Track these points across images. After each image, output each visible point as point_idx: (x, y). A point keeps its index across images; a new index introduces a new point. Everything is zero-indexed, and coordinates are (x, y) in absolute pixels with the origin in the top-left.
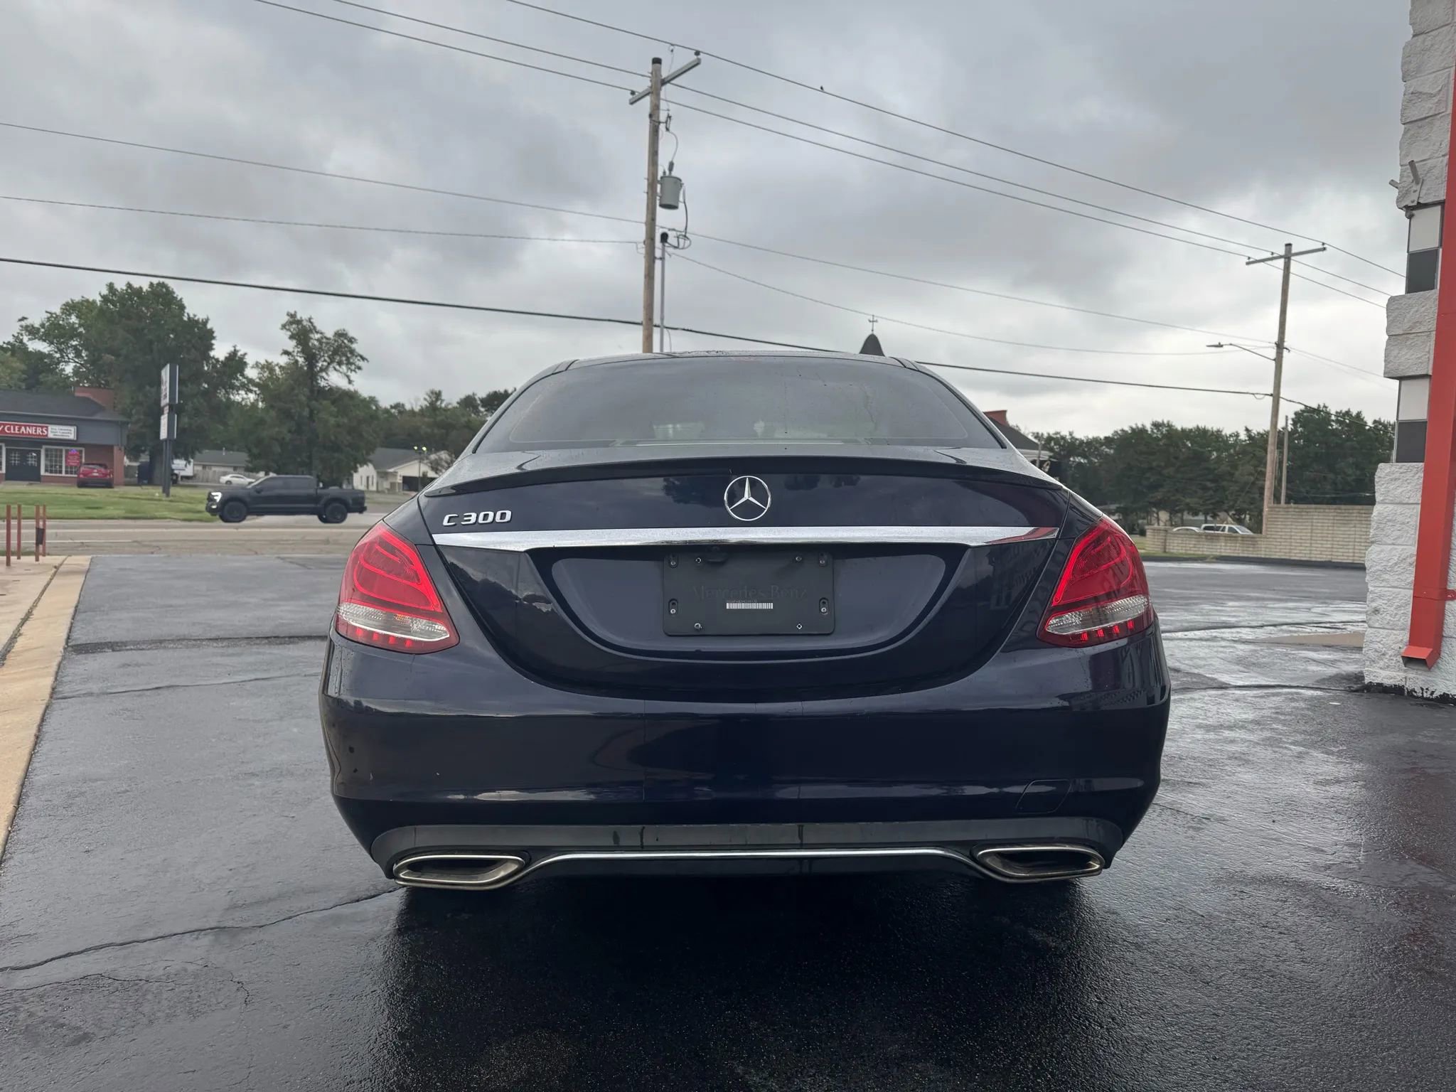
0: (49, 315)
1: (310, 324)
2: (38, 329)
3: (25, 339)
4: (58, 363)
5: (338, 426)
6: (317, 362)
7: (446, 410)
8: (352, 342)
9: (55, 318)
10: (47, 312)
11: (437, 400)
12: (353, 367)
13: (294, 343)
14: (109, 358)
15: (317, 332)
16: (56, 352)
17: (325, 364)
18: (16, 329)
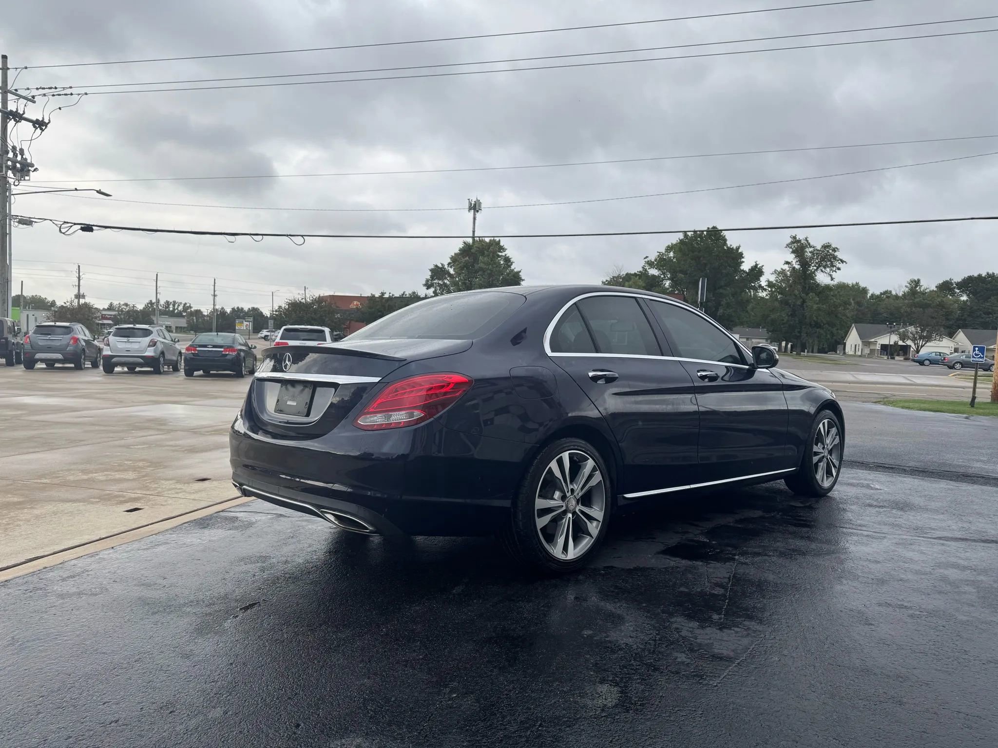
0: (659, 254)
1: (806, 242)
2: (654, 262)
3: (647, 268)
4: (662, 281)
5: (819, 309)
6: (809, 267)
7: (924, 293)
8: (835, 251)
9: (662, 255)
10: (658, 252)
11: (916, 286)
12: (834, 269)
13: (793, 256)
14: (681, 275)
15: (811, 247)
16: (661, 275)
17: (815, 268)
18: (643, 263)
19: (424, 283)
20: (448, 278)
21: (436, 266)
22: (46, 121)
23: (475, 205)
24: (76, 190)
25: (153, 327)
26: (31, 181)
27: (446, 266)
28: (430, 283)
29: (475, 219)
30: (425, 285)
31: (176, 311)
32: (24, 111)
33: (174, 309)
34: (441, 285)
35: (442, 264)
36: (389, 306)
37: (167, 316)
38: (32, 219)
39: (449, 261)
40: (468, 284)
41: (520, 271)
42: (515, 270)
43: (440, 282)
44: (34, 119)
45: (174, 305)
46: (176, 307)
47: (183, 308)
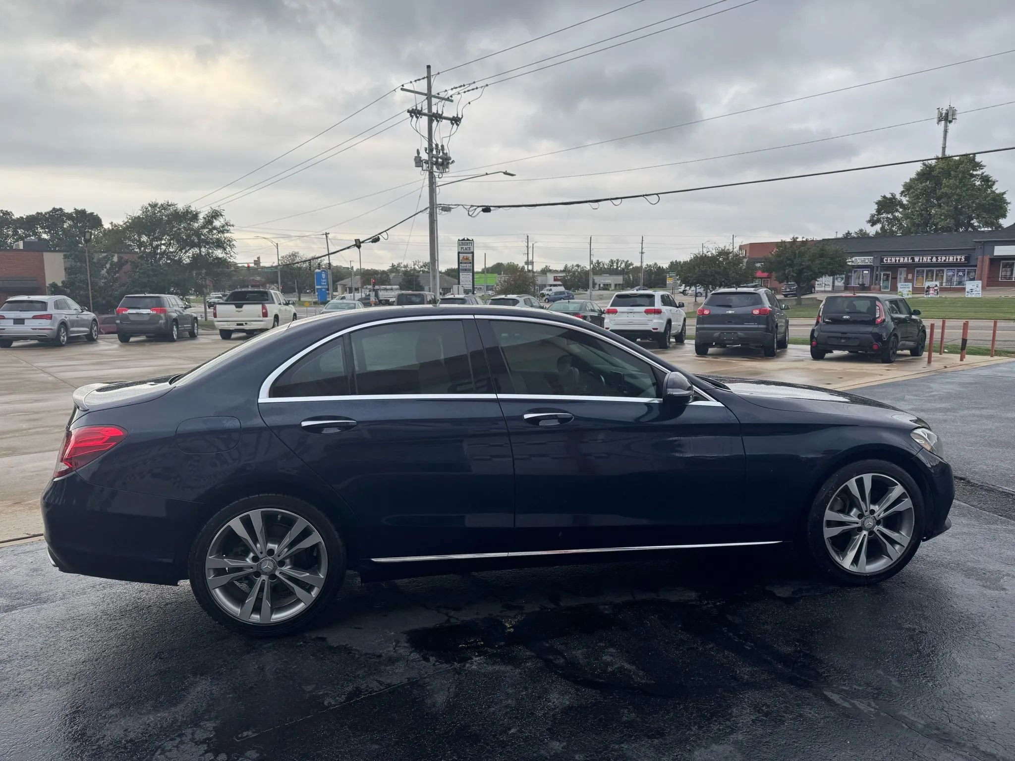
19: (868, 219)
20: (901, 210)
21: (884, 197)
22: (460, 116)
23: (947, 114)
24: (487, 174)
25: (520, 297)
26: (450, 172)
27: (898, 196)
28: (875, 219)
29: (946, 131)
30: (869, 221)
31: (619, 268)
32: (443, 112)
33: (617, 267)
34: (891, 219)
35: (892, 194)
36: (799, 252)
37: (608, 275)
38: (450, 206)
39: (902, 189)
40: (925, 215)
41: (1004, 193)
42: (997, 192)
43: (889, 216)
44: (451, 117)
45: (617, 264)
46: (619, 265)
47: (625, 265)
